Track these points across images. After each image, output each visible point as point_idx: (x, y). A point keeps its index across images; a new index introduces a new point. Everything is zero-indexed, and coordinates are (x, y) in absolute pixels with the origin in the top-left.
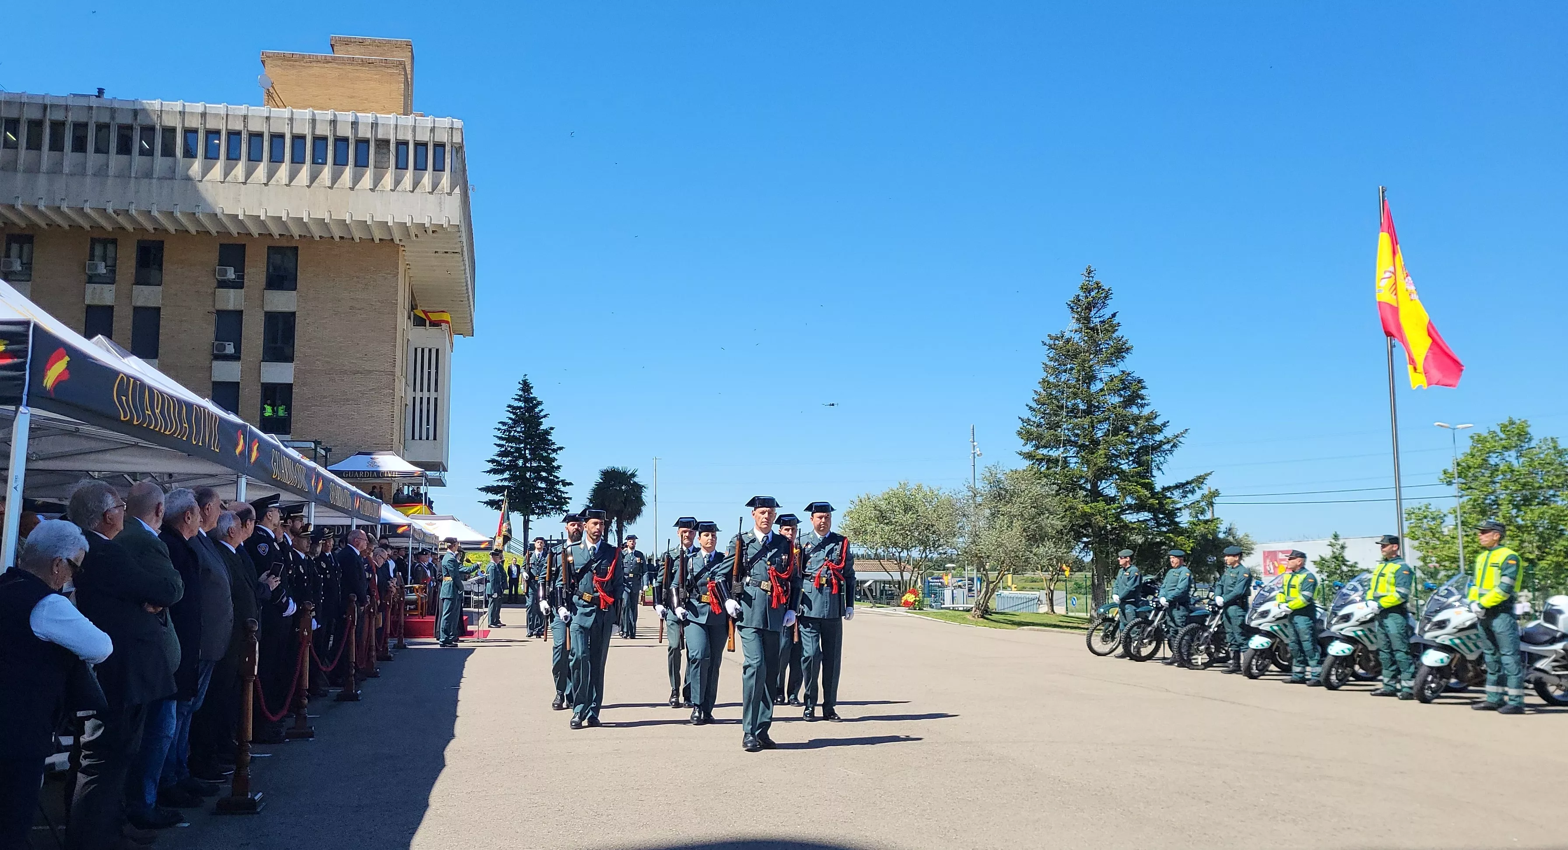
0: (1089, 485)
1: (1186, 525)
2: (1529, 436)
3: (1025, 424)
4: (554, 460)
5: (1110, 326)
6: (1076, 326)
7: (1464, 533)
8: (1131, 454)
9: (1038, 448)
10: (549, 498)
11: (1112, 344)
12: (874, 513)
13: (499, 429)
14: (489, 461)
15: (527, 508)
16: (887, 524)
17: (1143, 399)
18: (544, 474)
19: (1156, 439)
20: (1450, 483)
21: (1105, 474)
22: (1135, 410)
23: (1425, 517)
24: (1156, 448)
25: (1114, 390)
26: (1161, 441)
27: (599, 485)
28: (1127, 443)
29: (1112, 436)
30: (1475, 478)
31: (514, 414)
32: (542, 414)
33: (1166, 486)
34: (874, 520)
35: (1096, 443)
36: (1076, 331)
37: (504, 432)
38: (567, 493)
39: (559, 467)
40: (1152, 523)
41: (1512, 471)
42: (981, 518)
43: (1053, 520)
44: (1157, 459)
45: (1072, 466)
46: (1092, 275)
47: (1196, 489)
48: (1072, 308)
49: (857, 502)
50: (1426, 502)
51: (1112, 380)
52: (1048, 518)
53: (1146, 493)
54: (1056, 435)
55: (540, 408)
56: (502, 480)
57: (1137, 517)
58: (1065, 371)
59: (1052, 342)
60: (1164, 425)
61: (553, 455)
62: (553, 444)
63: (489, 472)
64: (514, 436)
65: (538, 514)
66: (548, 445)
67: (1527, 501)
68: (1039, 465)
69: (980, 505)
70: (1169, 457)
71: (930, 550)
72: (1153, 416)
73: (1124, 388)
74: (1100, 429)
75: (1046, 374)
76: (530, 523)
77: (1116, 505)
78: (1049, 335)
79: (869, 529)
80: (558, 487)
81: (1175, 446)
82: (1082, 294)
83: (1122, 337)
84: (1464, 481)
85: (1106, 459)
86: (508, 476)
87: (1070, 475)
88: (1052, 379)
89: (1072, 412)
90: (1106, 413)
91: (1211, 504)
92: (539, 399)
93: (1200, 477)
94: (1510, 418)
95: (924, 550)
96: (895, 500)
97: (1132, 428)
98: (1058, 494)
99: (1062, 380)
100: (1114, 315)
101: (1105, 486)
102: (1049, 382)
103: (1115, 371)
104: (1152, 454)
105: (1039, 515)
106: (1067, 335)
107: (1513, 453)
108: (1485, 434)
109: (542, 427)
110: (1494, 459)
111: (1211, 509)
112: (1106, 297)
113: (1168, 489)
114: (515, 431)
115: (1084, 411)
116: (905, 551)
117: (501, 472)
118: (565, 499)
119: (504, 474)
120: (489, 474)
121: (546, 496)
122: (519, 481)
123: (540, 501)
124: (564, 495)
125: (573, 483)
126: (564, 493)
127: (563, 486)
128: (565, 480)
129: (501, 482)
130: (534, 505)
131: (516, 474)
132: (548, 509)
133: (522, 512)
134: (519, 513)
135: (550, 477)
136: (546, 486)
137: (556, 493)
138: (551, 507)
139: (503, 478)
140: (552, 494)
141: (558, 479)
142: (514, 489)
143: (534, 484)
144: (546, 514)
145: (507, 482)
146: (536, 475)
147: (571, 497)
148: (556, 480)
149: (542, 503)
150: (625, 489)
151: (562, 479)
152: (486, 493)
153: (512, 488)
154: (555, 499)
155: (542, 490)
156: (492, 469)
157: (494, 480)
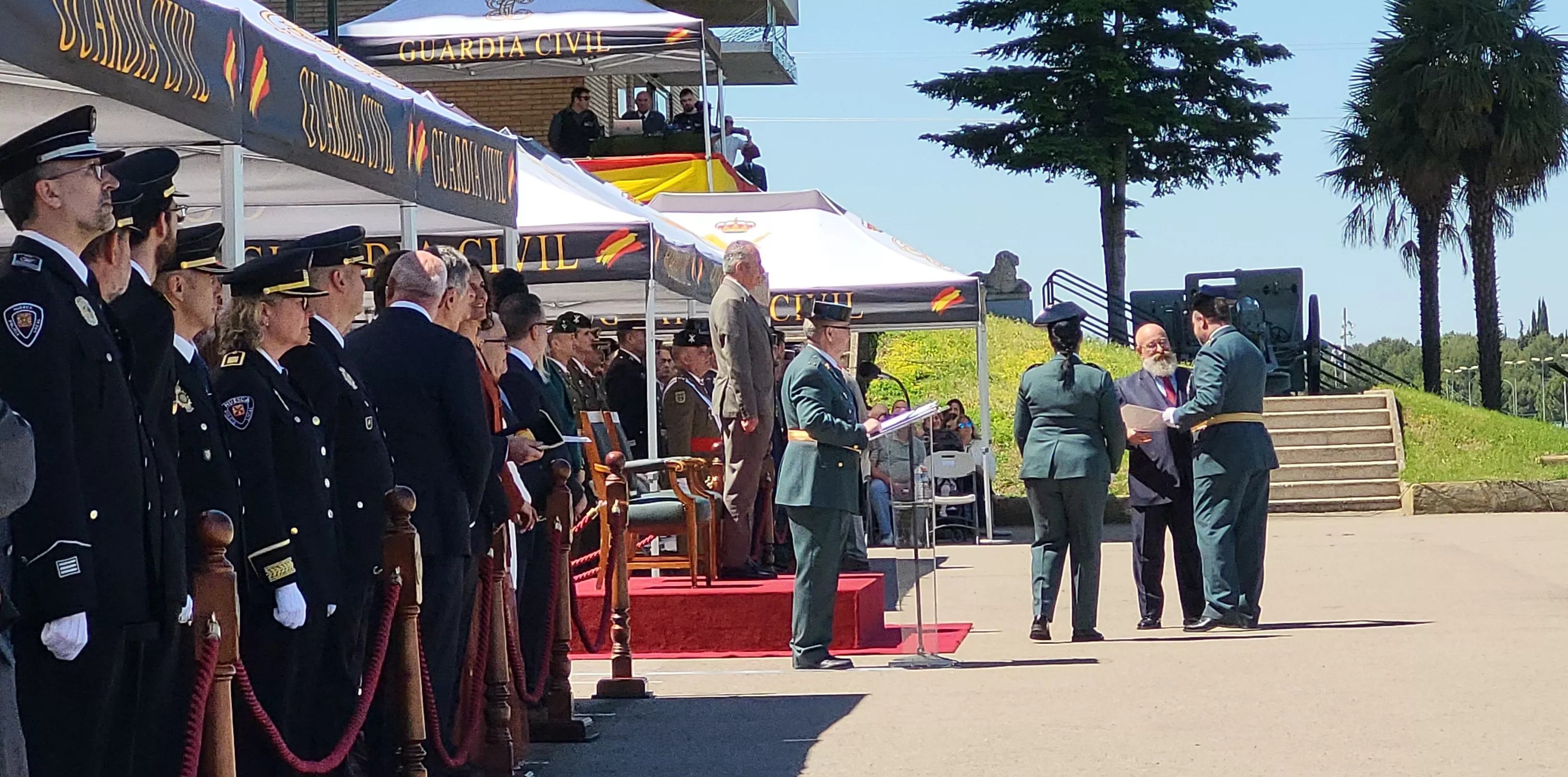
10: (1198, 109)
15: (1113, 153)
18: (1172, 18)
27: (1385, 48)
38: (1265, 88)
56: (1008, 49)
63: (957, 18)
65: (1159, 176)
76: (1129, 212)
80: (1229, 65)
86: (1033, 33)
117: (1005, 17)
118: (1265, 115)
119: (1016, 29)
120: (959, 28)
121: (1183, 107)
122: (1077, 49)
123: (1165, 127)
124: (1254, 97)
125: (1290, 51)
126: (1258, 92)
127: (1250, 65)
128: (1261, 39)
129: (1005, 58)
130: (1139, 143)
131: (1062, 22)
132: (1198, 156)
133: (1090, 175)
134: (1082, 176)
135: (1197, 27)
136: (1184, 66)
137: (1222, 93)
138: (1208, 148)
139: (1015, 41)
140: (1210, 98)
141: (1228, 37)
142: (1056, 80)
143: (1136, 59)
144: (1196, 177)
145: (1030, 55)
146: (1141, 26)
147: (1287, 106)
148: (1220, 40)
149: (1171, 135)
150: (1494, 60)
151: (1245, 36)
152: (951, 101)
153: (1050, 78)
154: (1223, 117)
155: (1169, 83)
156: (967, 5)
157: (977, 53)
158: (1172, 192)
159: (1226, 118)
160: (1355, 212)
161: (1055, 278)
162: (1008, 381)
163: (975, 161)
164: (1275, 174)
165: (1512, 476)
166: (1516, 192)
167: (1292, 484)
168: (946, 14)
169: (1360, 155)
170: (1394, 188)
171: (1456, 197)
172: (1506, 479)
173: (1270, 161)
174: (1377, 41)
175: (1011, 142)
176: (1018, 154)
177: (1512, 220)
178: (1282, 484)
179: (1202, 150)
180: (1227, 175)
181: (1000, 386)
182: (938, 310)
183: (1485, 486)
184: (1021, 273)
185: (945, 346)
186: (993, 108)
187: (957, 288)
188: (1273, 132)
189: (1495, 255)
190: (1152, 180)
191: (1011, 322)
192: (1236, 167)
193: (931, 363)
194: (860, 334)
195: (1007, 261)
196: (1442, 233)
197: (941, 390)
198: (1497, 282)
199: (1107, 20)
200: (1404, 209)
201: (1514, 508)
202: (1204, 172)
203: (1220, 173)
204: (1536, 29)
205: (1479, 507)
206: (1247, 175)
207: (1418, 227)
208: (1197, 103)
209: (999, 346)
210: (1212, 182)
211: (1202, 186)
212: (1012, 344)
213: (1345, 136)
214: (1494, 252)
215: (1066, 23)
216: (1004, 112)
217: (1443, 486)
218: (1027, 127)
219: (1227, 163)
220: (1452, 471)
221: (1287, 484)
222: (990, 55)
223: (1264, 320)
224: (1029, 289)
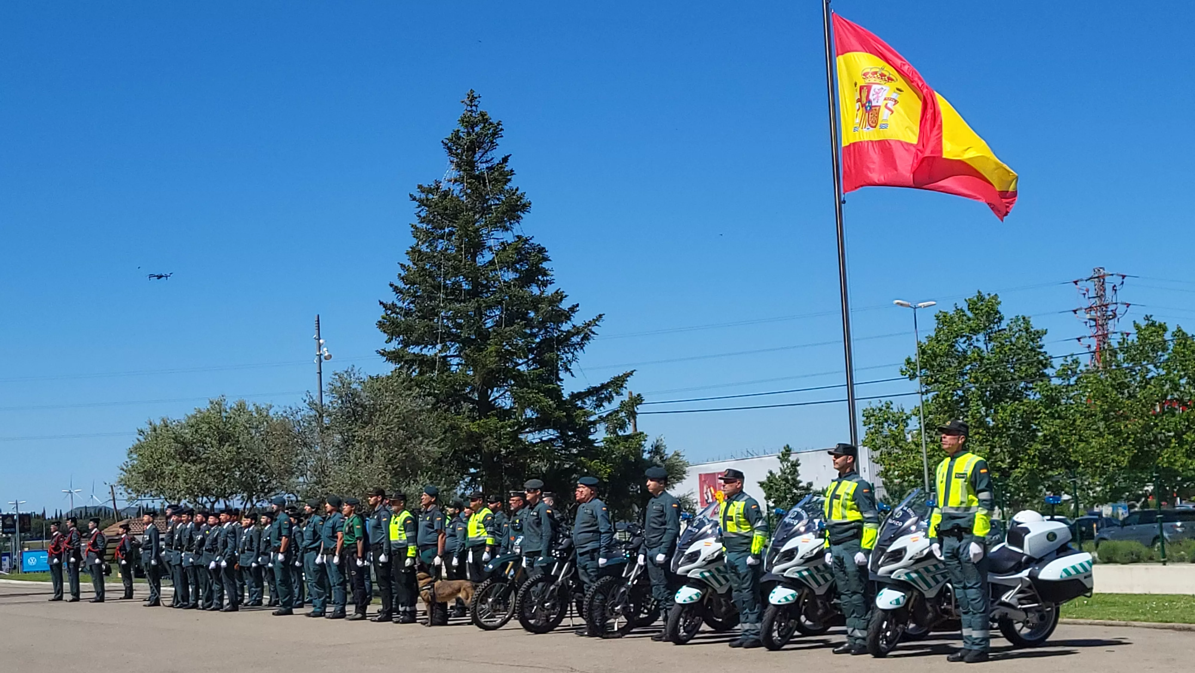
0: (476, 395)
1: (602, 444)
2: (998, 316)
3: (389, 312)
5: (500, 174)
6: (454, 174)
7: (929, 440)
8: (531, 351)
9: (406, 344)
11: (504, 198)
12: (173, 447)
16: (194, 461)
17: (545, 274)
19: (562, 329)
20: (912, 377)
21: (497, 380)
22: (535, 290)
23: (886, 421)
24: (564, 340)
25: (507, 262)
26: (568, 331)
28: (524, 336)
29: (506, 326)
30: (942, 369)
33: (575, 392)
34: (174, 458)
35: (484, 336)
36: (456, 181)
40: (559, 444)
41: (982, 358)
42: (329, 447)
43: (428, 445)
44: (564, 356)
45: (453, 368)
46: (476, 103)
47: (614, 395)
48: (449, 149)
49: (148, 432)
50: (888, 399)
51: (504, 249)
52: (421, 443)
53: (551, 402)
54: (432, 327)
57: (539, 436)
58: (442, 237)
59: (423, 196)
60: (573, 309)
67: (998, 397)
68: (408, 369)
69: (328, 428)
70: (579, 354)
71: (258, 497)
72: (559, 296)
73: (520, 260)
74: (490, 317)
75: (415, 241)
77: (512, 421)
78: (420, 187)
79: (167, 470)
81: (586, 338)
82: (462, 129)
83: (517, 190)
84: (929, 373)
85: (497, 358)
87: (450, 382)
88: (424, 248)
89: (453, 293)
90: (498, 295)
91: (633, 415)
93: (618, 379)
94: (979, 292)
95: (250, 498)
96: (205, 427)
97: (532, 314)
98: (435, 407)
99: (439, 249)
100: (505, 160)
101: (497, 395)
102: (420, 251)
103: (509, 237)
104: (559, 350)
105: (410, 439)
106: (444, 186)
107: (981, 337)
108: (951, 312)
110: (961, 345)
111: (632, 421)
112: (495, 134)
113: (580, 396)
115: (468, 292)
116: (222, 501)
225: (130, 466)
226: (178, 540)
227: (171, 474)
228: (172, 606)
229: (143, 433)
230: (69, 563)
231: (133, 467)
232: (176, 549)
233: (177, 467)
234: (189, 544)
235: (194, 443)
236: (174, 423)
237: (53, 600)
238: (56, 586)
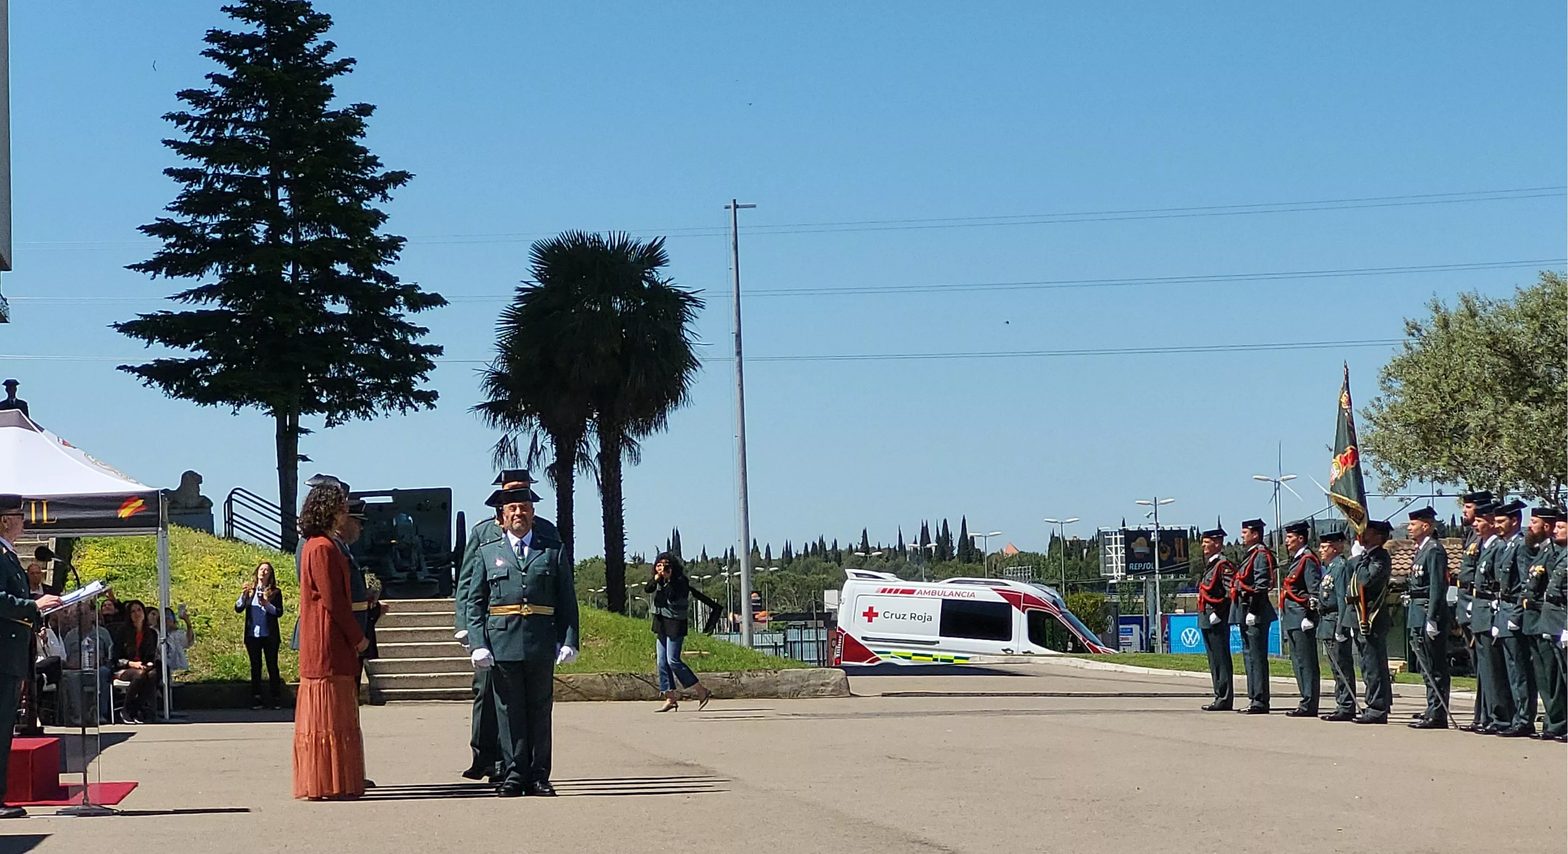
4: (377, 217)
10: (363, 349)
12: (1490, 366)
13: (181, 119)
14: (150, 230)
15: (288, 386)
16: (1537, 400)
18: (343, 269)
27: (529, 297)
31: (231, 62)
32: (330, 59)
34: (1489, 389)
37: (200, 129)
38: (423, 331)
39: (394, 244)
49: (1431, 327)
55: (322, 38)
56: (198, 294)
61: (374, 203)
62: (373, 162)
63: (153, 266)
64: (233, 138)
65: (328, 410)
66: (353, 167)
76: (302, 438)
79: (1473, 419)
86: (218, 282)
92: (316, 9)
109: (332, 106)
114: (238, 122)
117: (195, 266)
118: (423, 355)
119: (204, 276)
120: (154, 276)
121: (351, 347)
122: (258, 295)
123: (334, 364)
124: (414, 339)
125: (446, 299)
126: (417, 334)
127: (410, 311)
128: (420, 289)
129: (195, 302)
130: (311, 378)
131: (246, 272)
132: (364, 391)
133: (266, 407)
134: (260, 407)
135: (365, 278)
136: (352, 311)
137: (385, 334)
138: (372, 384)
139: (204, 287)
140: (375, 340)
141: (392, 287)
142: (238, 321)
143: (310, 305)
144: (362, 410)
145: (217, 301)
146: (315, 275)
147: (442, 348)
148: (384, 289)
149: (341, 371)
150: (622, 306)
151: (406, 286)
152: (147, 340)
153: (234, 320)
154: (386, 356)
155: (339, 327)
156: (161, 255)
157: (169, 298)
158: (342, 423)
159: (388, 358)
160: (502, 441)
161: (234, 496)
162: (188, 581)
163: (165, 392)
164: (432, 409)
165: (631, 669)
166: (641, 423)
167: (437, 674)
168: (143, 263)
169: (506, 391)
170: (536, 422)
171: (589, 428)
172: (624, 671)
173: (429, 398)
174: (519, 289)
175: (198, 376)
176: (203, 387)
177: (639, 449)
178: (428, 675)
179: (368, 386)
180: (390, 409)
181: (181, 587)
182: (123, 516)
183: (606, 677)
184: (204, 490)
185: (133, 551)
186: (184, 346)
187: (141, 499)
188: (429, 370)
189: (622, 479)
190: (322, 412)
191: (193, 532)
192: (398, 402)
193: (121, 566)
194: (57, 539)
195: (191, 479)
196: (578, 461)
197: (128, 589)
198: (623, 502)
199: (285, 270)
200: (545, 440)
201: (632, 698)
202: (370, 406)
203: (384, 407)
204: (660, 281)
205: (601, 695)
206: (408, 409)
207: (556, 455)
208: (363, 344)
209: (181, 552)
210: (377, 414)
211: (368, 418)
212: (192, 552)
213: (493, 374)
214: (621, 476)
215: (249, 272)
216: (192, 350)
217: (569, 678)
218: (213, 364)
219: (389, 397)
220: (578, 665)
221: (432, 675)
222: (181, 300)
223: (417, 533)
224: (212, 504)
225: (1386, 409)
226: (1485, 574)
227: (1483, 430)
228: (1473, 729)
229: (1419, 331)
230: (1244, 627)
231: (1392, 409)
232: (1480, 596)
233: (1496, 413)
234: (1511, 585)
235: (1537, 356)
236: (1490, 308)
237: (1211, 709)
238: (1218, 678)
